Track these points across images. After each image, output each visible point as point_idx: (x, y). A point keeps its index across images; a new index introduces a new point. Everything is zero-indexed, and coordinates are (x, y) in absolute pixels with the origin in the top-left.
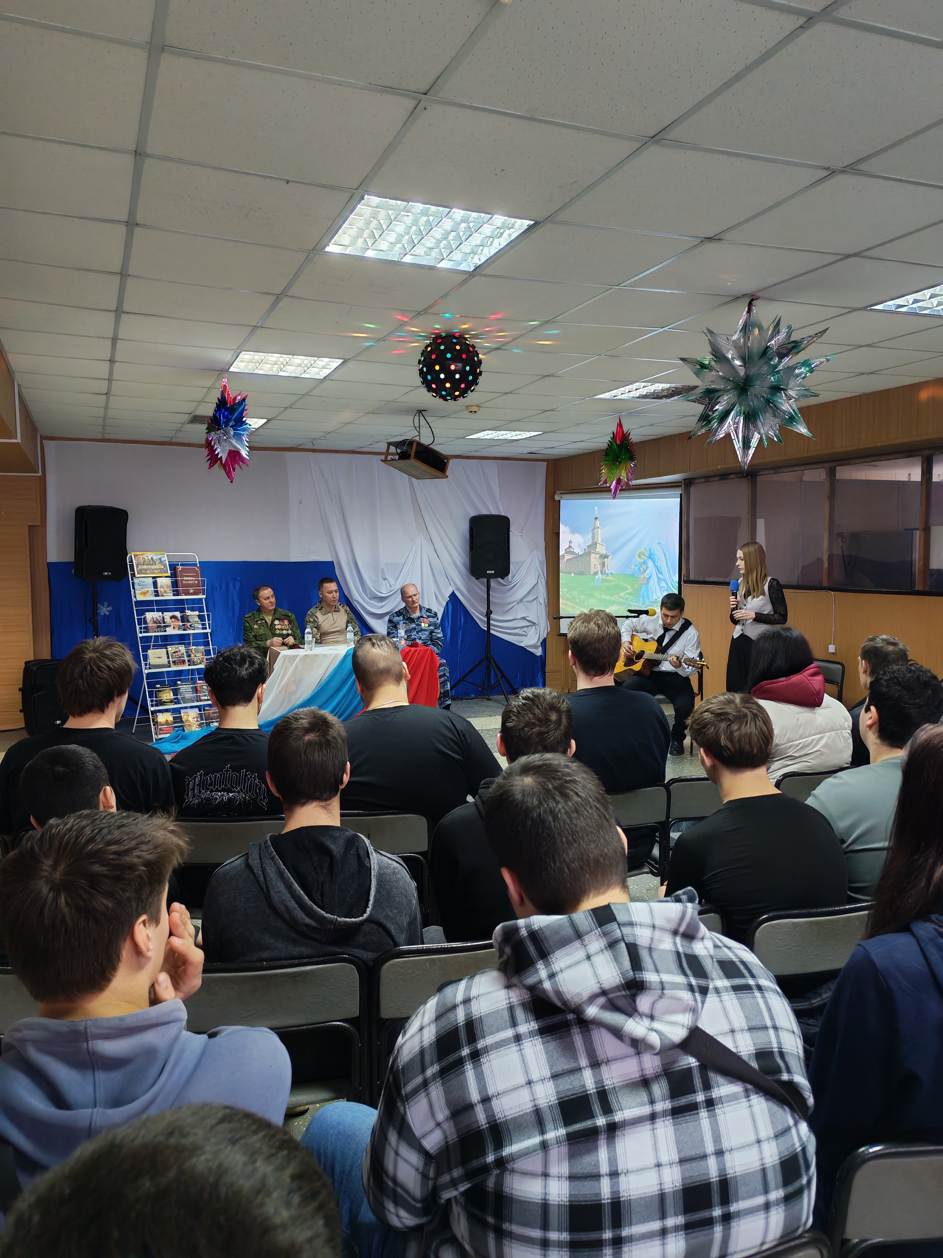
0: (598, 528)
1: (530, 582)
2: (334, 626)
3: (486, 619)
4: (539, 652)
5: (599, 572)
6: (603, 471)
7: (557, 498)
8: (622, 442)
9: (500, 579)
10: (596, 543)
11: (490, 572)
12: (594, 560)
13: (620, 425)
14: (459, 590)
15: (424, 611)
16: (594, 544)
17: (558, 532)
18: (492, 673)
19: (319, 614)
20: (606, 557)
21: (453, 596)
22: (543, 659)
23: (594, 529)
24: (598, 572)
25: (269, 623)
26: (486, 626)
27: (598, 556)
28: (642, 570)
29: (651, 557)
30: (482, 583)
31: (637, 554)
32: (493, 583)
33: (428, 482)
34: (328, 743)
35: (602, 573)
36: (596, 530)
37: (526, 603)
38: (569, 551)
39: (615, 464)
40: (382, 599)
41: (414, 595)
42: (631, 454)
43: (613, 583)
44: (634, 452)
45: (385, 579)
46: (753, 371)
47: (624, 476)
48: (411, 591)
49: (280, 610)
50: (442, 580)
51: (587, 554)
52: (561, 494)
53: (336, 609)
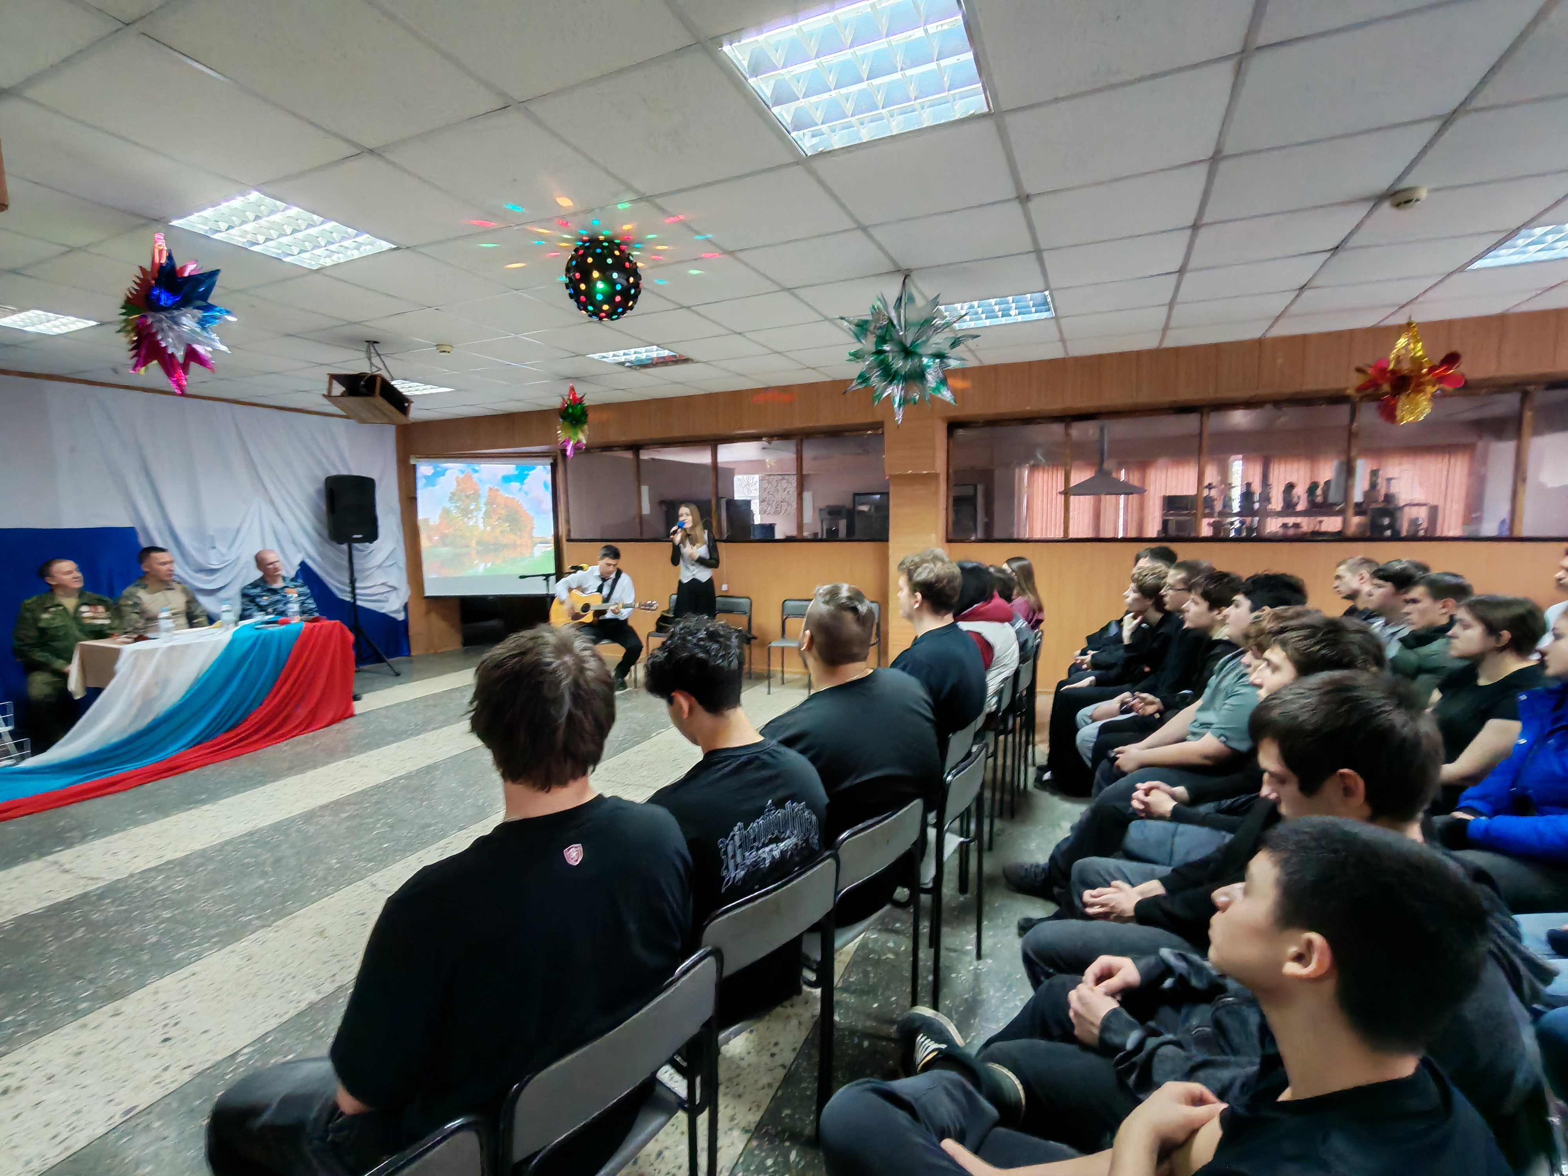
4: (401, 617)
7: (412, 462)
9: (365, 544)
11: (353, 536)
14: (310, 557)
15: (288, 581)
21: (304, 564)
22: (405, 623)
25: (72, 609)
26: (349, 595)
30: (343, 549)
32: (356, 548)
37: (386, 567)
41: (276, 562)
48: (271, 557)
49: (89, 591)
50: (290, 548)
52: (417, 458)
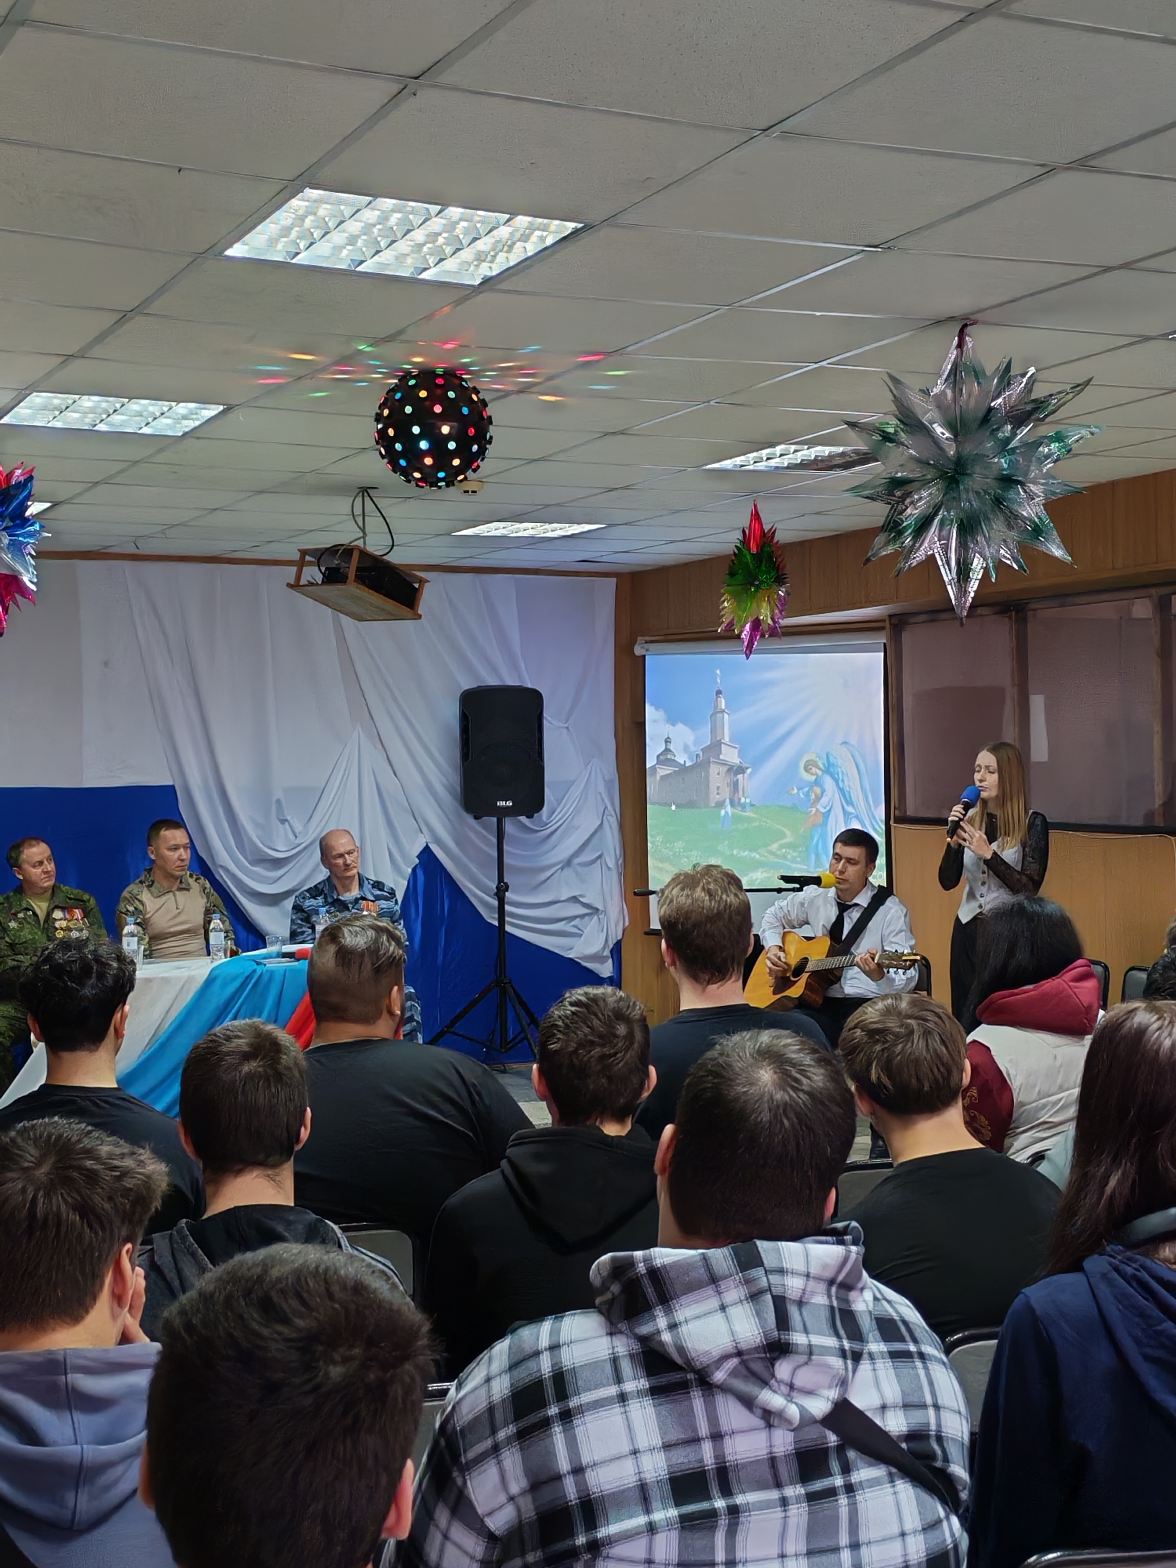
0: (723, 711)
1: (587, 823)
2: (178, 920)
3: (495, 903)
4: (606, 969)
5: (728, 801)
6: (726, 604)
7: (638, 651)
8: (761, 547)
9: (523, 819)
10: (719, 743)
11: (503, 803)
12: (716, 775)
13: (756, 517)
14: (439, 842)
16: (715, 746)
17: (642, 720)
18: (510, 1015)
19: (146, 896)
20: (741, 770)
21: (427, 854)
23: (715, 713)
24: (724, 801)
25: (42, 915)
26: (496, 916)
27: (725, 769)
28: (813, 796)
29: (829, 769)
30: (486, 827)
31: (802, 765)
32: (509, 826)
33: (379, 627)
34: (279, 1077)
35: (732, 804)
36: (719, 715)
37: (579, 869)
38: (665, 758)
39: (747, 590)
40: (277, 863)
41: (349, 853)
42: (778, 570)
43: (756, 824)
44: (784, 567)
45: (283, 821)
46: (969, 449)
47: (765, 614)
48: (341, 844)
49: (65, 888)
50: (404, 823)
51: (701, 766)
52: (646, 642)
53: (183, 886)
